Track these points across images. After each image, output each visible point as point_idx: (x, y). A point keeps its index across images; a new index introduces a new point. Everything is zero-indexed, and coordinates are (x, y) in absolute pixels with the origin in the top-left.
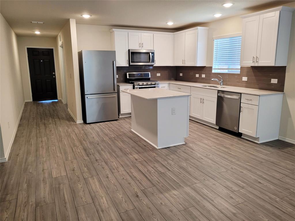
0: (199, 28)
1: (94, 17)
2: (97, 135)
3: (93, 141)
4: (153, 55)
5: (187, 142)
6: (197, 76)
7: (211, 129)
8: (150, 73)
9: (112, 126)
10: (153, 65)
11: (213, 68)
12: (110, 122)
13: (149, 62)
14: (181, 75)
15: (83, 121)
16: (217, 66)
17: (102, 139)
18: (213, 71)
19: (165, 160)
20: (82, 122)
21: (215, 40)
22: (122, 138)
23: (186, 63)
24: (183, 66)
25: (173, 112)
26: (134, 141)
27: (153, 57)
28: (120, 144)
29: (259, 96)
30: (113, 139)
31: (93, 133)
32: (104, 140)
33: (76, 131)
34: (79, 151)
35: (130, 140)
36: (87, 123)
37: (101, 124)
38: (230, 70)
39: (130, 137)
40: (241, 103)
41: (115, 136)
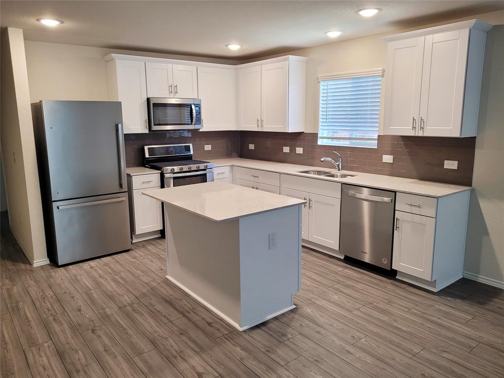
0: (291, 57)
1: (68, 24)
2: (89, 301)
3: (80, 322)
4: (197, 108)
5: (298, 303)
6: (286, 150)
7: (329, 258)
8: (191, 145)
9: (121, 268)
10: (199, 129)
11: (319, 136)
12: (114, 256)
13: (191, 124)
14: (252, 147)
15: (50, 260)
16: (325, 132)
17: (101, 311)
18: (320, 142)
19: (271, 369)
20: (47, 262)
21: (321, 82)
22: (151, 305)
23: (265, 126)
24: (257, 130)
25: (271, 242)
26: (180, 309)
27: (199, 113)
28: (149, 324)
29: (437, 198)
30: (129, 308)
31: (77, 296)
32: (107, 316)
33: (34, 291)
34: (46, 361)
35: (171, 309)
36: (59, 264)
37: (92, 263)
38: (354, 141)
39: (167, 298)
40: (395, 210)
41: (133, 298)
